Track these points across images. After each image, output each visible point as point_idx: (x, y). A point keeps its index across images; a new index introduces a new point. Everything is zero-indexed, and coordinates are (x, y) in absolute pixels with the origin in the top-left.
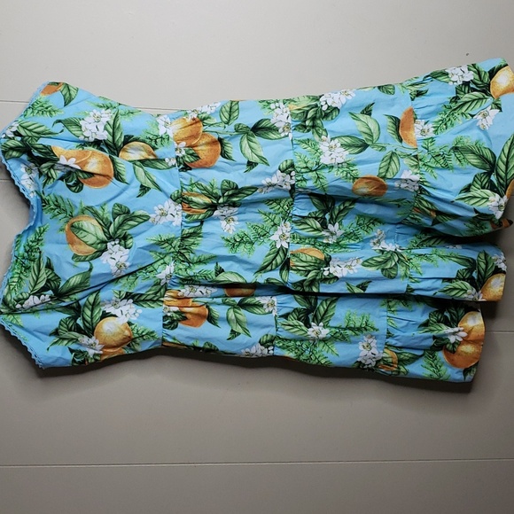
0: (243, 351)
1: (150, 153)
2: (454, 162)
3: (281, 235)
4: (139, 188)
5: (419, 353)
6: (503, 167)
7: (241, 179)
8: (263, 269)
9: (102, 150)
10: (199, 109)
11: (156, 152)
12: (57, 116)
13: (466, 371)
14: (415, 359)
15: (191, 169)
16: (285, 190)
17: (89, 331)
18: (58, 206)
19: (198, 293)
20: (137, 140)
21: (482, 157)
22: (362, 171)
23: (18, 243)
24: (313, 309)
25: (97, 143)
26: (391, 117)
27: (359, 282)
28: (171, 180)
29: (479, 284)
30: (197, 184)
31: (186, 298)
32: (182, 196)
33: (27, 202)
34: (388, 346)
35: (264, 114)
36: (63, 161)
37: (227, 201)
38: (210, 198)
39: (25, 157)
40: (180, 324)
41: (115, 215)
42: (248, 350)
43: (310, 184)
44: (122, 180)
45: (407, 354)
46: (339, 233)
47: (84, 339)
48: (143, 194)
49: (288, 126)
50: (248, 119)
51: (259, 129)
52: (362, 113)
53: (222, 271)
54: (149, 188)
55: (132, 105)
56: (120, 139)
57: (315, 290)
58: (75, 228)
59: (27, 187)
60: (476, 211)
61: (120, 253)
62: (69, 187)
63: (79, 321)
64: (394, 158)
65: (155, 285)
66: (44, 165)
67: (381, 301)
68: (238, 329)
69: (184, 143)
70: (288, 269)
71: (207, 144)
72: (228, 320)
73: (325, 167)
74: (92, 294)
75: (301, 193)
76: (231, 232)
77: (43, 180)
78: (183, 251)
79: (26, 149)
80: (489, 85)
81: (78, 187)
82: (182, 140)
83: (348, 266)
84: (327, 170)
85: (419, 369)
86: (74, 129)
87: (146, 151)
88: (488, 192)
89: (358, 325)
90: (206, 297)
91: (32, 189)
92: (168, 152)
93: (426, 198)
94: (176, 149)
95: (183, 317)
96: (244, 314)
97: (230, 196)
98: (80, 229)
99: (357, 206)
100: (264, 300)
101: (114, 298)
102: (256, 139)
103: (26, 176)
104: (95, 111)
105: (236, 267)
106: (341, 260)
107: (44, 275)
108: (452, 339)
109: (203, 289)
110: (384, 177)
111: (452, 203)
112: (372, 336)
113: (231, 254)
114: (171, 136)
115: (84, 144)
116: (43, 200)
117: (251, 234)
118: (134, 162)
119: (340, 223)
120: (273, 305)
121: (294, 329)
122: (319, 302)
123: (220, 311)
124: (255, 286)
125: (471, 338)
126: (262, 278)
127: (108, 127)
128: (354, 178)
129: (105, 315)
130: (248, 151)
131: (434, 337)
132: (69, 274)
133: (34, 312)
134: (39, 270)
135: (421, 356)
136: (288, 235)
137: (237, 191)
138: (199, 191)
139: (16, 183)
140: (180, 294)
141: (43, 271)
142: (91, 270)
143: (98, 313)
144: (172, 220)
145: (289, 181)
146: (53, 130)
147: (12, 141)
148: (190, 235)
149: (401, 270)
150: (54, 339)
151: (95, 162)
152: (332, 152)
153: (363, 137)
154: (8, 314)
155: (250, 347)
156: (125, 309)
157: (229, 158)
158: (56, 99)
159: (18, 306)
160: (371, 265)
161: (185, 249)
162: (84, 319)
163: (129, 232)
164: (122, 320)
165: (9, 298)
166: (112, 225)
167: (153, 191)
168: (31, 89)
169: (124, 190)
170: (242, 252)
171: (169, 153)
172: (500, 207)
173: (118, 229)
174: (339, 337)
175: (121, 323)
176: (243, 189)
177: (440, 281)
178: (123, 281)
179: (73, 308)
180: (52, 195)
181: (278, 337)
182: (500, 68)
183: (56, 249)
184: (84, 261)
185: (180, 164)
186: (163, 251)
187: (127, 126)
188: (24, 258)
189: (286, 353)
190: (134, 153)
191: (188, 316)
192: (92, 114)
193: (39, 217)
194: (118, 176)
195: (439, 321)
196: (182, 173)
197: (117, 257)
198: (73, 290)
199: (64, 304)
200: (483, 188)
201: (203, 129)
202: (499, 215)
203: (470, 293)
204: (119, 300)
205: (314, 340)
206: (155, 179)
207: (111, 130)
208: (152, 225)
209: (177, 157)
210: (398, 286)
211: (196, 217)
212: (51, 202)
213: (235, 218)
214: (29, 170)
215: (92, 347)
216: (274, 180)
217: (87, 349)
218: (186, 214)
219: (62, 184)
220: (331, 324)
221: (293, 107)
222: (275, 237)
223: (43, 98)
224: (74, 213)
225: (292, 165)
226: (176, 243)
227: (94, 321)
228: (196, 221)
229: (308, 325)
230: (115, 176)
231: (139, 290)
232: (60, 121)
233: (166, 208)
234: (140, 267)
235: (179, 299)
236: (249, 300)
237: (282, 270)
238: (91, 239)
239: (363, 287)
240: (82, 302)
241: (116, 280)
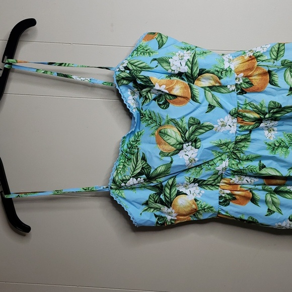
0: (276, 224)
1: (216, 82)
4: (207, 107)
7: (285, 100)
9: (183, 79)
10: (254, 49)
11: (221, 81)
12: (153, 56)
15: (246, 93)
17: (169, 203)
18: (151, 118)
19: (245, 182)
20: (208, 72)
23: (123, 142)
25: (180, 75)
28: (230, 101)
30: (250, 104)
31: (235, 184)
32: (238, 113)
33: (130, 115)
36: (157, 87)
37: (272, 116)
38: (259, 114)
39: (131, 84)
40: (231, 203)
41: (190, 125)
42: (280, 224)
44: (196, 101)
47: (165, 209)
48: (210, 110)
53: (264, 167)
54: (214, 107)
55: (206, 48)
56: (196, 71)
58: (162, 134)
59: (132, 105)
61: (192, 152)
62: (159, 105)
63: (162, 197)
65: (214, 174)
66: (144, 90)
68: (273, 208)
69: (242, 74)
71: (259, 75)
72: (266, 202)
74: (171, 178)
76: (272, 139)
77: (142, 100)
78: (235, 152)
79: (132, 79)
81: (166, 105)
82: (241, 72)
86: (165, 65)
87: (214, 80)
90: (250, 184)
91: (134, 106)
92: (229, 81)
94: (236, 79)
95: (233, 198)
96: (278, 198)
97: (274, 113)
98: (165, 134)
101: (186, 182)
103: (131, 97)
104: (179, 52)
105: (274, 164)
107: (140, 164)
109: (248, 179)
113: (272, 155)
114: (233, 69)
115: (171, 75)
116: (141, 114)
117: (287, 141)
118: (204, 88)
123: (260, 195)
127: (189, 63)
129: (179, 193)
130: (290, 80)
132: (157, 164)
133: (132, 189)
134: (137, 162)
137: (280, 109)
138: (251, 109)
139: (125, 102)
140: (231, 181)
141: (139, 161)
142: (171, 162)
143: (174, 192)
144: (229, 129)
146: (151, 66)
147: (124, 74)
148: (242, 140)
150: (145, 207)
151: (179, 88)
154: (116, 189)
155: (282, 222)
156: (192, 190)
157: (275, 85)
158: (153, 44)
159: (123, 184)
161: (238, 150)
162: (165, 195)
163: (199, 137)
165: (117, 179)
166: (188, 133)
167: (217, 109)
168: (135, 37)
169: (197, 108)
170: (279, 153)
171: (231, 81)
173: (192, 135)
175: (190, 199)
176: (285, 108)
178: (193, 171)
179: (158, 187)
180: (147, 111)
183: (149, 148)
184: (167, 156)
185: (238, 89)
186: (221, 151)
187: (202, 62)
188: (127, 152)
190: (206, 81)
191: (237, 197)
192: (177, 54)
193: (139, 126)
194: (194, 98)
196: (239, 96)
197: (189, 154)
198: (159, 175)
199: (152, 185)
201: (257, 64)
204: (189, 183)
206: (219, 100)
207: (190, 66)
208: (215, 133)
209: (236, 85)
211: (247, 127)
212: (146, 115)
213: (275, 129)
214: (133, 93)
215: (169, 214)
217: (166, 216)
218: (239, 125)
219: (155, 103)
223: (144, 43)
224: (162, 123)
226: (231, 146)
227: (172, 197)
228: (247, 130)
230: (192, 98)
231: (203, 177)
232: (155, 59)
233: (226, 121)
234: (205, 161)
235: (230, 185)
236: (282, 188)
238: (173, 141)
240: (164, 184)
241: (188, 170)
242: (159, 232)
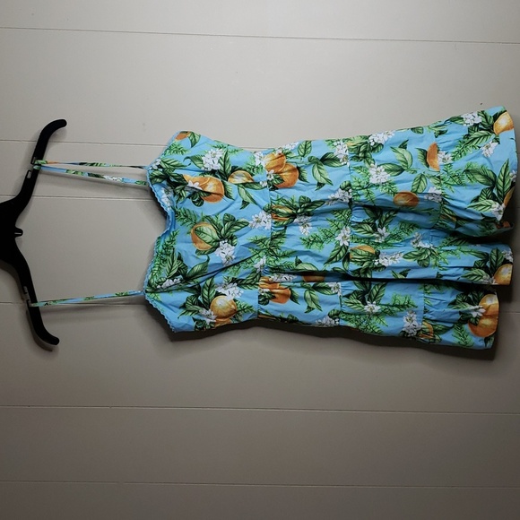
0: (316, 322)
1: (249, 178)
2: (466, 180)
3: (344, 237)
4: (241, 203)
5: (451, 325)
6: (501, 183)
7: (314, 195)
8: (330, 261)
9: (217, 177)
10: (283, 147)
11: (253, 178)
12: (186, 154)
13: (487, 340)
14: (446, 330)
15: (277, 189)
16: (345, 203)
17: (207, 305)
18: (186, 216)
19: (283, 279)
20: (240, 169)
21: (486, 177)
22: (400, 188)
23: (158, 243)
24: (368, 291)
25: (213, 172)
26: (420, 150)
27: (401, 270)
28: (263, 197)
29: (492, 271)
30: (282, 199)
31: (275, 282)
32: (271, 208)
33: (164, 214)
34: (426, 319)
35: (330, 149)
36: (190, 184)
37: (304, 211)
38: (291, 209)
39: (165, 182)
40: (270, 301)
41: (225, 222)
42: (320, 321)
43: (362, 198)
44: (230, 198)
45: (440, 326)
46: (387, 234)
47: (203, 311)
48: (244, 207)
49: (346, 157)
50: (318, 153)
51: (326, 160)
52: (400, 147)
53: (300, 262)
54: (248, 203)
55: (238, 146)
56: (228, 168)
57: (369, 276)
58: (198, 232)
59: (166, 203)
60: (483, 215)
61: (228, 249)
62: (194, 202)
63: (200, 298)
64: (423, 179)
65: (252, 273)
66: (177, 188)
67: (419, 286)
68: (313, 305)
69: (273, 171)
70: (349, 261)
71: (289, 171)
72: (305, 299)
73: (373, 185)
74: (208, 279)
75: (357, 205)
76: (307, 234)
77: (176, 198)
78: (272, 248)
79: (166, 177)
80: (493, 126)
81: (200, 202)
82: (272, 169)
83: (393, 258)
84: (374, 188)
85: (450, 338)
86: (198, 162)
87: (246, 177)
88: (491, 201)
89: (402, 303)
90: (289, 282)
91: (169, 205)
92: (261, 177)
93: (448, 207)
94: (268, 175)
95: (272, 296)
96: (316, 295)
97: (305, 208)
98: (201, 232)
99: (399, 215)
100: (331, 285)
101: (224, 282)
102: (324, 167)
103: (165, 196)
104: (212, 150)
105: (310, 259)
106: (387, 253)
107: (176, 265)
108: (474, 314)
109: (287, 276)
110: (416, 192)
111: (465, 210)
112: (413, 312)
113: (307, 250)
114: (264, 166)
115: (204, 173)
116: (176, 212)
117: (321, 236)
118: (238, 185)
119: (387, 228)
120: (338, 288)
121: (353, 306)
122: (373, 286)
123: (299, 292)
124: (325, 274)
125: (489, 313)
126: (329, 268)
127: (221, 161)
128: (394, 193)
129: (218, 294)
130: (318, 176)
131: (460, 313)
132: (194, 263)
133: (169, 291)
134: (173, 262)
135: (451, 328)
136: (348, 236)
137: (311, 204)
138: (283, 204)
139: (159, 201)
140: (270, 279)
141: (175, 262)
142: (208, 261)
143: (212, 293)
144: (263, 225)
145: (348, 196)
146: (184, 164)
147: (157, 172)
148: (277, 236)
149: (432, 261)
150: (182, 311)
151: (212, 185)
152: (378, 175)
153: (401, 164)
154: (151, 293)
155: (322, 319)
156: (231, 290)
157: (305, 180)
158: (186, 143)
159: (159, 287)
160: (410, 258)
161: (274, 246)
162: (203, 297)
163: (235, 234)
164: (229, 298)
165: (152, 281)
166: (223, 229)
167: (251, 205)
168: (168, 136)
169: (231, 204)
170: (315, 248)
171: (263, 178)
172: (499, 211)
173: (227, 231)
174: (388, 312)
175: (229, 300)
176: (314, 202)
177: (462, 270)
178: (231, 270)
179: (196, 289)
180: (182, 209)
181: (342, 312)
182: (501, 113)
183: (184, 247)
184: (204, 254)
185: (270, 185)
186: (258, 248)
187: (234, 159)
188: (162, 254)
189: (349, 324)
190: (238, 179)
191: (276, 295)
192: (210, 152)
193: (174, 225)
194: (227, 194)
195: (464, 301)
196: (272, 192)
197: (226, 251)
198: (196, 275)
199: (190, 286)
200: (488, 198)
201: (286, 160)
202: (499, 217)
203: (485, 279)
204: (227, 284)
205: (369, 314)
206: (253, 196)
207: (223, 163)
208: (251, 229)
209: (268, 181)
210: (430, 273)
211: (281, 223)
212: (181, 214)
213: (310, 224)
214: (167, 192)
215: (209, 317)
216: (337, 196)
217: (205, 319)
218: (274, 221)
219: (189, 201)
220: (382, 302)
221: (350, 144)
222: (339, 238)
223: (177, 142)
224: (197, 221)
225: (350, 185)
226: (268, 242)
227: (210, 298)
228: (282, 226)
229: (365, 304)
230: (225, 194)
231: (241, 276)
232: (188, 158)
233: (260, 217)
234: (242, 259)
235: (270, 283)
236: (320, 284)
237: (344, 261)
238: (209, 239)
239: (404, 274)
240: (202, 285)
241: (225, 269)
242: (200, 341)
